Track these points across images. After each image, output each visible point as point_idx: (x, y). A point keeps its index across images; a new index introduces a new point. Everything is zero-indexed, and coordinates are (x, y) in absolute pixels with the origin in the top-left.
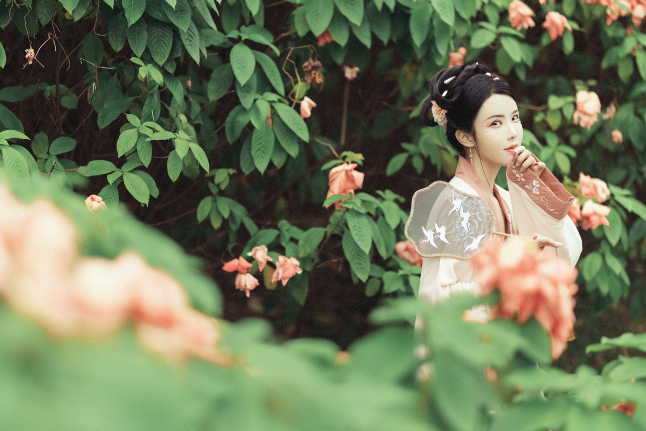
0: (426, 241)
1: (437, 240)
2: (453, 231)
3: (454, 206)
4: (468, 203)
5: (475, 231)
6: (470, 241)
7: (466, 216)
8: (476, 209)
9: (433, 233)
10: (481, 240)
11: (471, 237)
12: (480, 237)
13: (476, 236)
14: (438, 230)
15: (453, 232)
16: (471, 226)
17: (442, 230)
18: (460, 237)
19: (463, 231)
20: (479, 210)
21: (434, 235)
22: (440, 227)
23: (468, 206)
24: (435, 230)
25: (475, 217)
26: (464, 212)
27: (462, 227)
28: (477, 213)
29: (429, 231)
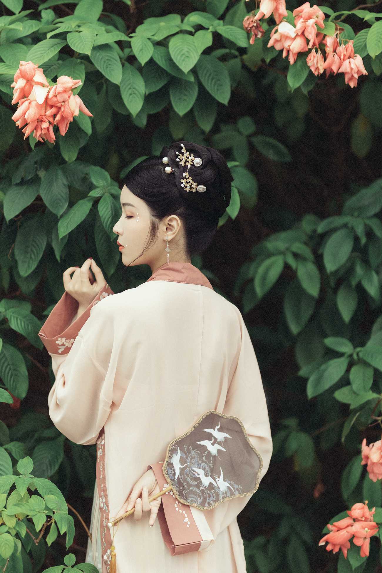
0: (217, 427)
1: (209, 437)
2: (204, 458)
3: (224, 481)
4: (214, 494)
5: (186, 474)
6: (182, 461)
7: (206, 481)
8: (203, 494)
9: (219, 440)
10: (174, 471)
11: (184, 465)
12: (178, 473)
13: (182, 470)
14: (217, 447)
15: (203, 456)
16: (193, 476)
17: (213, 449)
18: (194, 458)
19: (196, 466)
20: (199, 496)
21: (216, 439)
22: (219, 451)
23: (212, 491)
24: (219, 443)
25: (198, 486)
26: (211, 484)
27: (200, 468)
28: (199, 492)
29: (223, 439)
